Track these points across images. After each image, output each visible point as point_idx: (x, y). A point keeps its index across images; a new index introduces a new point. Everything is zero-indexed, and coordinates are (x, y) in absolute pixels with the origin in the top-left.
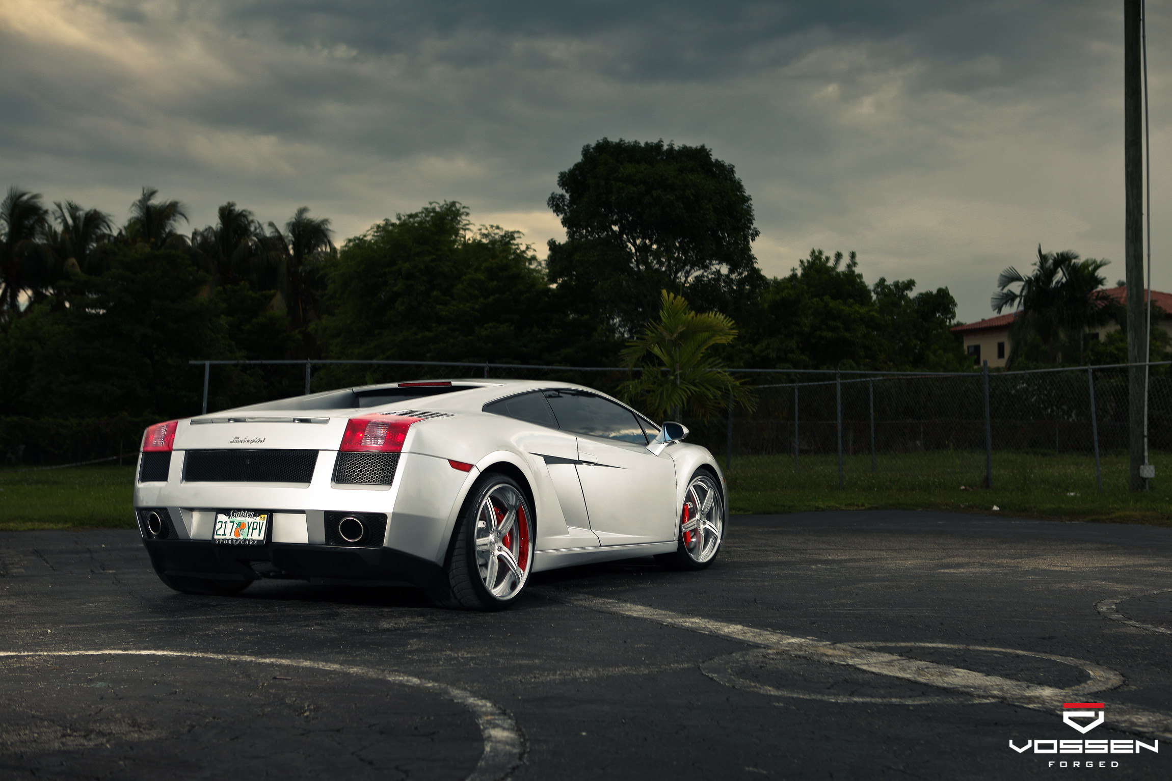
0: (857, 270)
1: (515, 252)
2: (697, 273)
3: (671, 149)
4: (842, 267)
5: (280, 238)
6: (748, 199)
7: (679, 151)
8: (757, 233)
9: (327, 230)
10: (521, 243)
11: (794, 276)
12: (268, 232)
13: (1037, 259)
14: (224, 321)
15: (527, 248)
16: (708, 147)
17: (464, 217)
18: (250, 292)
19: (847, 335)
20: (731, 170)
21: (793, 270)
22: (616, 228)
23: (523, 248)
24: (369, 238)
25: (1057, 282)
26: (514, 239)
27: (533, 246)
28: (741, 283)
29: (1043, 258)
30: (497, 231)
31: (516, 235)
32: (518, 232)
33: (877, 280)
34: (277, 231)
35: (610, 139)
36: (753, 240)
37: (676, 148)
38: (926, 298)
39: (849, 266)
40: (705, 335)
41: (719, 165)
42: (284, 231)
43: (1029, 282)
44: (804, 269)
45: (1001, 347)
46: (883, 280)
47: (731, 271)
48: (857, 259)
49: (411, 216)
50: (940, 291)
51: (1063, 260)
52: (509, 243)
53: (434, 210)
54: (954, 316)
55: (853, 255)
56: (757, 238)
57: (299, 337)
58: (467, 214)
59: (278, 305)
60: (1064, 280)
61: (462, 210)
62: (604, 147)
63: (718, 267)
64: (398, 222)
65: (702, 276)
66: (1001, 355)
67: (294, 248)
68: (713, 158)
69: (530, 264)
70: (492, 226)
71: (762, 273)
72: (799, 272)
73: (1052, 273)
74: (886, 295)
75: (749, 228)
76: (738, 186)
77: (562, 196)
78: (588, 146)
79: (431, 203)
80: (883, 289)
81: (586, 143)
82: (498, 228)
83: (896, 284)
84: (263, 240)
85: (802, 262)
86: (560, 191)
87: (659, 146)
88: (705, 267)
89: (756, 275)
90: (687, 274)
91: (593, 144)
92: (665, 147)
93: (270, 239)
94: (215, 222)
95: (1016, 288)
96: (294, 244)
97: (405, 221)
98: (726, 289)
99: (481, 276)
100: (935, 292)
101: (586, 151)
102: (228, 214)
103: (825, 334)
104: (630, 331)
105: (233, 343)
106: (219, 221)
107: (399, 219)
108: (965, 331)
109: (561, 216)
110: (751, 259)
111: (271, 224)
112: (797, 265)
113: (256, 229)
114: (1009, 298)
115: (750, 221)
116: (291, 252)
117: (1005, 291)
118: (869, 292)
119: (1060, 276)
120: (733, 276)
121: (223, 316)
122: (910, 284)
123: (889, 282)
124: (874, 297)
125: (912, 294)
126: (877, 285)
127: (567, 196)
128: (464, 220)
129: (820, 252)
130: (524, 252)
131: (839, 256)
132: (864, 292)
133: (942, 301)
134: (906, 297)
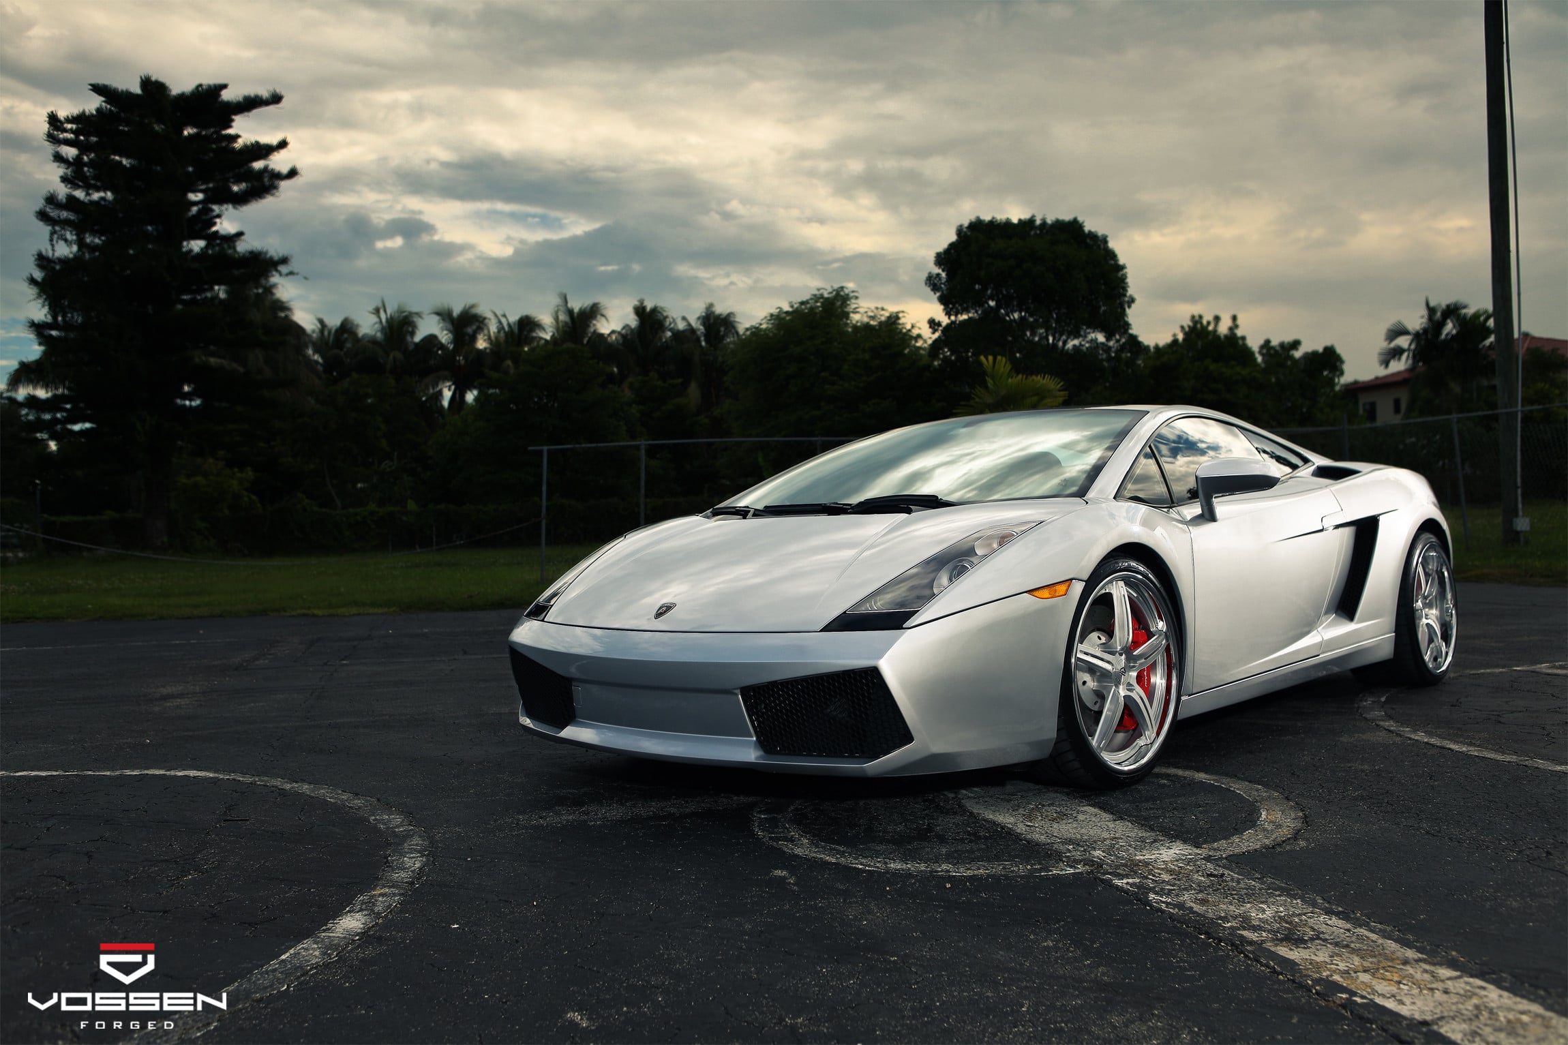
0: (1239, 333)
1: (901, 332)
2: (1074, 342)
3: (1044, 223)
4: (1223, 329)
5: (693, 331)
6: (1123, 267)
7: (1052, 225)
8: (1133, 301)
9: (735, 321)
10: (906, 322)
11: (1175, 341)
12: (681, 326)
13: (1424, 312)
15: (912, 327)
16: (1080, 219)
17: (853, 301)
20: (1105, 240)
21: (1174, 335)
22: (992, 303)
23: (909, 327)
24: (764, 326)
25: (1447, 335)
26: (899, 319)
27: (918, 325)
28: (1122, 348)
29: (1431, 311)
30: (883, 312)
31: (901, 315)
32: (903, 312)
33: (1261, 342)
34: (689, 325)
35: (982, 218)
36: (1129, 307)
37: (1049, 221)
38: (1312, 357)
39: (1231, 329)
41: (1093, 236)
42: (695, 324)
43: (1417, 336)
44: (1186, 334)
45: (1397, 403)
46: (1268, 342)
47: (1108, 338)
48: (1239, 322)
49: (802, 303)
50: (1326, 348)
51: (1452, 311)
52: (894, 323)
53: (822, 296)
54: (1342, 373)
55: (1234, 318)
56: (1133, 305)
57: (706, 420)
58: (857, 298)
59: (693, 393)
60: (1454, 332)
61: (852, 295)
62: (977, 226)
63: (1094, 336)
64: (790, 309)
65: (1080, 345)
66: (1397, 410)
67: (706, 341)
68: (1086, 229)
69: (916, 341)
70: (877, 308)
71: (1140, 339)
72: (1180, 337)
73: (1440, 325)
74: (1272, 356)
75: (1125, 295)
76: (1112, 255)
77: (938, 275)
78: (961, 226)
79: (818, 290)
80: (1268, 350)
82: (883, 309)
83: (1282, 345)
84: (677, 334)
85: (1182, 327)
86: (937, 270)
87: (1031, 221)
88: (1081, 336)
89: (1134, 343)
90: (1065, 344)
91: (966, 224)
92: (1038, 222)
93: (683, 331)
94: (633, 321)
95: (1403, 342)
96: (705, 335)
97: (797, 308)
98: (1104, 356)
99: (867, 356)
100: (1321, 350)
101: (960, 231)
102: (640, 311)
106: (636, 318)
107: (792, 307)
108: (1356, 389)
109: (938, 294)
110: (1127, 325)
111: (684, 318)
112: (1177, 330)
113: (670, 324)
114: (1397, 353)
115: (1125, 289)
116: (703, 344)
117: (1393, 345)
118: (1254, 353)
119: (1449, 328)
120: (1111, 343)
122: (1296, 344)
123: (1275, 343)
124: (1259, 358)
125: (1297, 354)
126: (1262, 347)
127: (943, 275)
128: (853, 305)
129: (1201, 317)
130: (909, 330)
131: (1217, 319)
132: (1246, 353)
133: (1329, 359)
134: (1292, 358)
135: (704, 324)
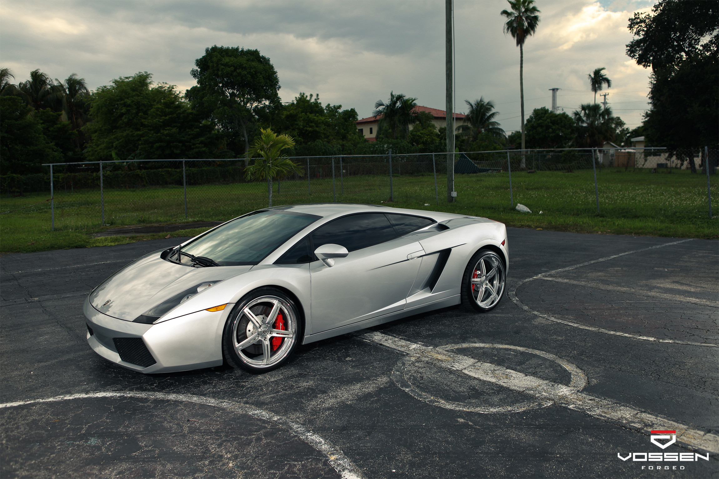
0: (319, 101)
1: (174, 94)
2: (255, 104)
3: (242, 51)
4: (313, 100)
5: (62, 86)
6: (276, 72)
7: (246, 51)
8: (280, 87)
9: (84, 83)
10: (177, 90)
11: (293, 104)
12: (56, 83)
13: (390, 97)
14: (40, 126)
15: (180, 93)
16: (258, 50)
17: (150, 78)
18: (51, 113)
19: (317, 129)
20: (269, 60)
21: (293, 101)
22: (220, 85)
23: (178, 93)
25: (398, 107)
26: (173, 88)
28: (274, 108)
29: (392, 97)
30: (166, 85)
31: (174, 87)
32: (175, 86)
33: (327, 105)
34: (60, 83)
35: (217, 46)
36: (278, 90)
37: (245, 50)
38: (346, 112)
39: (316, 100)
40: (281, 145)
41: (263, 58)
42: (63, 82)
43: (387, 106)
44: (297, 101)
45: (371, 129)
46: (329, 105)
47: (270, 103)
48: (319, 97)
49: (127, 78)
50: (352, 109)
51: (400, 98)
52: (171, 90)
54: (356, 118)
55: (318, 95)
56: (280, 89)
57: (77, 132)
58: (152, 77)
59: (64, 117)
60: (400, 106)
61: (149, 75)
62: (215, 49)
63: (265, 102)
65: (258, 105)
66: (371, 133)
67: (69, 91)
68: (261, 55)
69: (181, 100)
70: (163, 83)
71: (282, 103)
72: (295, 102)
73: (396, 103)
74: (330, 111)
75: (277, 85)
76: (272, 67)
77: (197, 70)
78: (208, 48)
80: (329, 108)
81: (207, 47)
83: (334, 107)
84: (53, 88)
85: (296, 98)
86: (196, 68)
87: (237, 49)
88: (260, 102)
89: (279, 105)
90: (252, 104)
91: (210, 47)
92: (240, 50)
93: (56, 86)
96: (69, 89)
97: (124, 80)
99: (160, 106)
100: (350, 110)
101: (207, 50)
102: (34, 75)
103: (308, 129)
105: (46, 137)
106: (31, 78)
107: (121, 79)
109: (197, 80)
110: (278, 98)
111: (57, 80)
112: (294, 99)
113: (50, 81)
114: (379, 112)
115: (277, 82)
116: (68, 92)
117: (378, 109)
118: (324, 110)
119: (398, 104)
120: (271, 105)
121: (39, 124)
122: (340, 107)
123: (331, 105)
124: (325, 111)
125: (340, 111)
126: (327, 107)
127: (199, 70)
129: (304, 94)
130: (178, 94)
131: (311, 95)
132: (321, 110)
133: (352, 114)
134: (337, 112)
135: (68, 83)
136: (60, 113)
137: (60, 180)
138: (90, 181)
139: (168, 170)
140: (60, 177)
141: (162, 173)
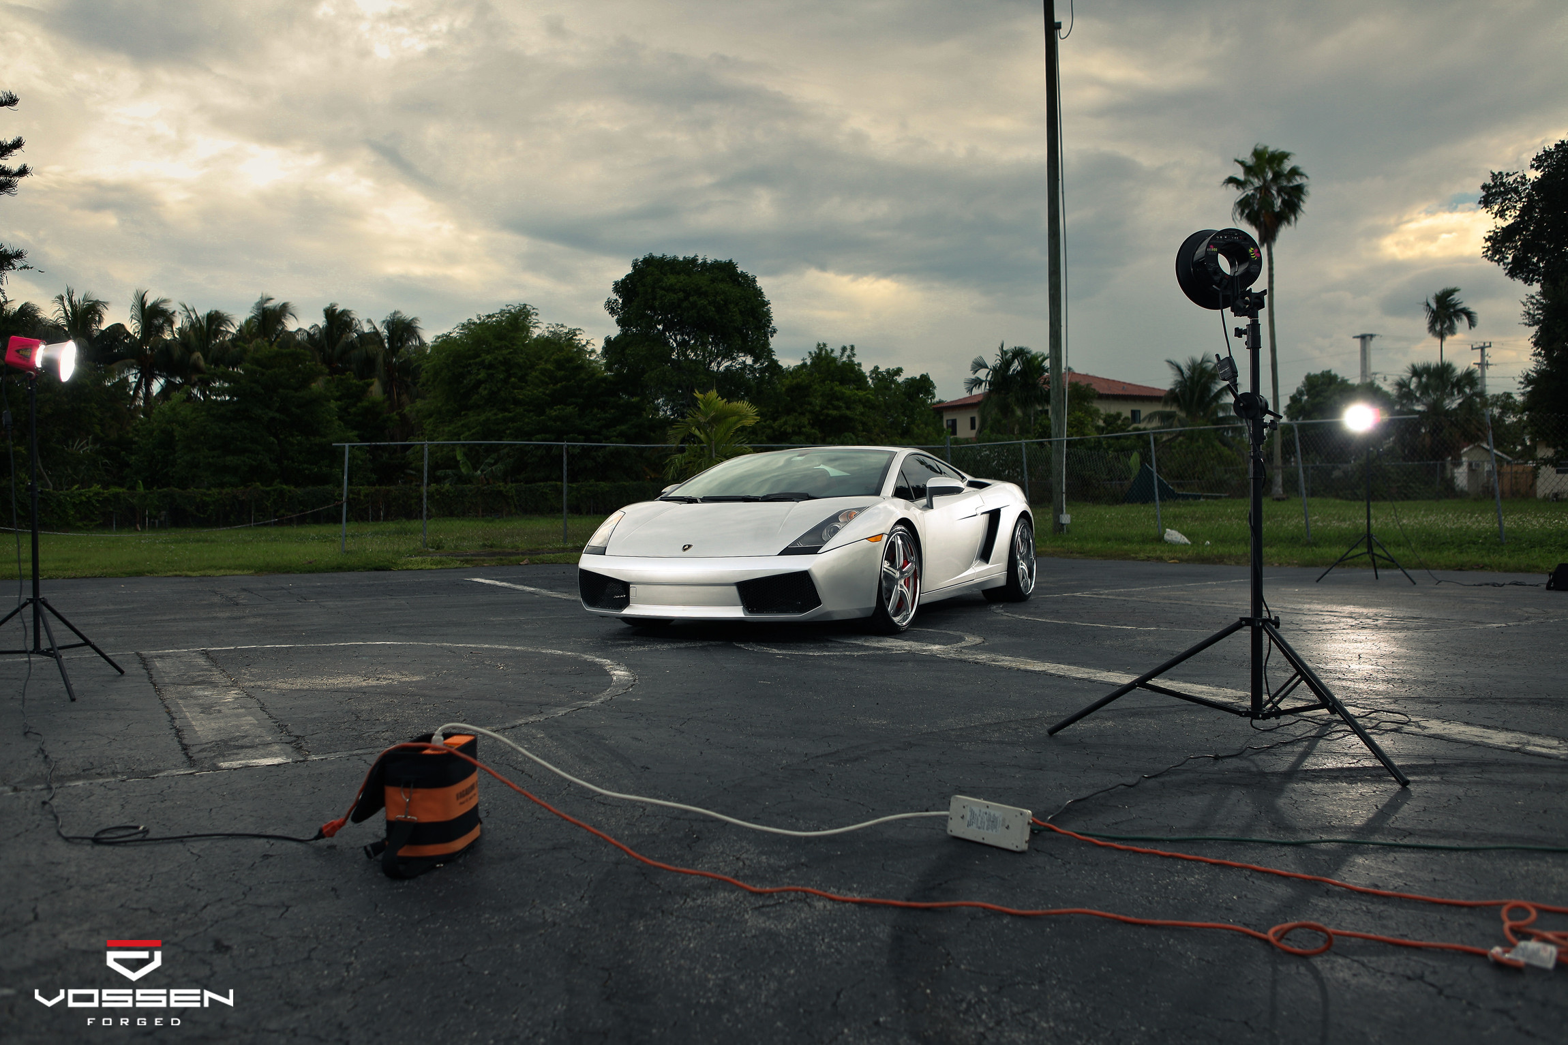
0: (856, 360)
1: (577, 346)
2: (726, 364)
3: (705, 263)
4: (844, 358)
5: (377, 333)
6: (768, 303)
7: (711, 264)
8: (775, 331)
9: (416, 327)
10: (582, 338)
11: (804, 365)
12: (367, 329)
13: (999, 352)
14: (333, 404)
15: (587, 343)
16: (734, 261)
17: (533, 317)
18: (355, 381)
19: (848, 413)
20: (753, 280)
21: (803, 360)
22: (660, 327)
23: (584, 343)
24: (454, 335)
25: (1014, 370)
26: (576, 335)
27: (592, 341)
28: (762, 371)
29: (1004, 353)
30: (561, 329)
31: (578, 332)
32: (579, 329)
33: (872, 368)
34: (375, 328)
35: (654, 255)
36: (772, 336)
37: (709, 262)
38: (911, 382)
39: (850, 357)
40: (735, 418)
41: (744, 276)
42: (379, 326)
43: (995, 370)
44: (812, 359)
45: (973, 420)
46: (877, 368)
47: (755, 362)
48: (856, 351)
49: (489, 316)
50: (922, 376)
51: (1019, 353)
52: (572, 338)
53: (510, 312)
54: (934, 397)
55: (853, 349)
56: (775, 335)
57: (397, 417)
58: (537, 314)
59: (376, 389)
60: (1020, 368)
61: (532, 311)
62: (649, 261)
63: (744, 359)
64: (478, 322)
65: (731, 366)
66: (973, 427)
67: (388, 342)
68: (739, 271)
69: (590, 356)
70: (557, 325)
71: (780, 363)
72: (809, 362)
73: (1010, 363)
74: (880, 380)
75: (769, 327)
76: (759, 293)
77: (616, 301)
78: (637, 260)
79: (507, 306)
80: (877, 375)
82: (562, 326)
83: (888, 371)
84: (362, 336)
85: (810, 353)
86: (614, 296)
87: (694, 260)
88: (733, 359)
89: (774, 366)
90: (719, 364)
91: (641, 258)
92: (700, 261)
93: (368, 334)
94: (321, 322)
95: (982, 374)
96: (388, 338)
97: (484, 320)
98: (750, 376)
99: (549, 366)
100: (918, 377)
101: (636, 264)
102: (330, 313)
103: (830, 412)
104: (672, 409)
105: (342, 424)
106: (325, 319)
107: (480, 319)
108: (942, 409)
109: (616, 317)
110: (770, 352)
111: (369, 321)
112: (806, 356)
113: (356, 326)
114: (977, 382)
115: (769, 321)
116: (387, 345)
117: (975, 376)
118: (866, 377)
119: (1016, 366)
120: (757, 366)
121: (332, 401)
122: (898, 371)
123: (882, 369)
124: (870, 381)
125: (900, 379)
126: (872, 372)
127: (620, 301)
128: (533, 318)
129: (825, 345)
130: (584, 346)
131: (842, 349)
132: (861, 377)
133: (923, 385)
134: (894, 382)
135: (388, 328)
136: (369, 381)
137: (362, 498)
138: (413, 501)
139: (556, 485)
140: (362, 493)
141: (544, 490)
